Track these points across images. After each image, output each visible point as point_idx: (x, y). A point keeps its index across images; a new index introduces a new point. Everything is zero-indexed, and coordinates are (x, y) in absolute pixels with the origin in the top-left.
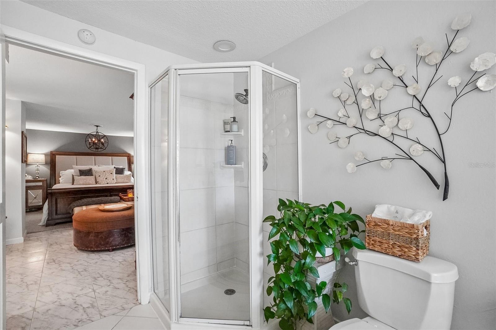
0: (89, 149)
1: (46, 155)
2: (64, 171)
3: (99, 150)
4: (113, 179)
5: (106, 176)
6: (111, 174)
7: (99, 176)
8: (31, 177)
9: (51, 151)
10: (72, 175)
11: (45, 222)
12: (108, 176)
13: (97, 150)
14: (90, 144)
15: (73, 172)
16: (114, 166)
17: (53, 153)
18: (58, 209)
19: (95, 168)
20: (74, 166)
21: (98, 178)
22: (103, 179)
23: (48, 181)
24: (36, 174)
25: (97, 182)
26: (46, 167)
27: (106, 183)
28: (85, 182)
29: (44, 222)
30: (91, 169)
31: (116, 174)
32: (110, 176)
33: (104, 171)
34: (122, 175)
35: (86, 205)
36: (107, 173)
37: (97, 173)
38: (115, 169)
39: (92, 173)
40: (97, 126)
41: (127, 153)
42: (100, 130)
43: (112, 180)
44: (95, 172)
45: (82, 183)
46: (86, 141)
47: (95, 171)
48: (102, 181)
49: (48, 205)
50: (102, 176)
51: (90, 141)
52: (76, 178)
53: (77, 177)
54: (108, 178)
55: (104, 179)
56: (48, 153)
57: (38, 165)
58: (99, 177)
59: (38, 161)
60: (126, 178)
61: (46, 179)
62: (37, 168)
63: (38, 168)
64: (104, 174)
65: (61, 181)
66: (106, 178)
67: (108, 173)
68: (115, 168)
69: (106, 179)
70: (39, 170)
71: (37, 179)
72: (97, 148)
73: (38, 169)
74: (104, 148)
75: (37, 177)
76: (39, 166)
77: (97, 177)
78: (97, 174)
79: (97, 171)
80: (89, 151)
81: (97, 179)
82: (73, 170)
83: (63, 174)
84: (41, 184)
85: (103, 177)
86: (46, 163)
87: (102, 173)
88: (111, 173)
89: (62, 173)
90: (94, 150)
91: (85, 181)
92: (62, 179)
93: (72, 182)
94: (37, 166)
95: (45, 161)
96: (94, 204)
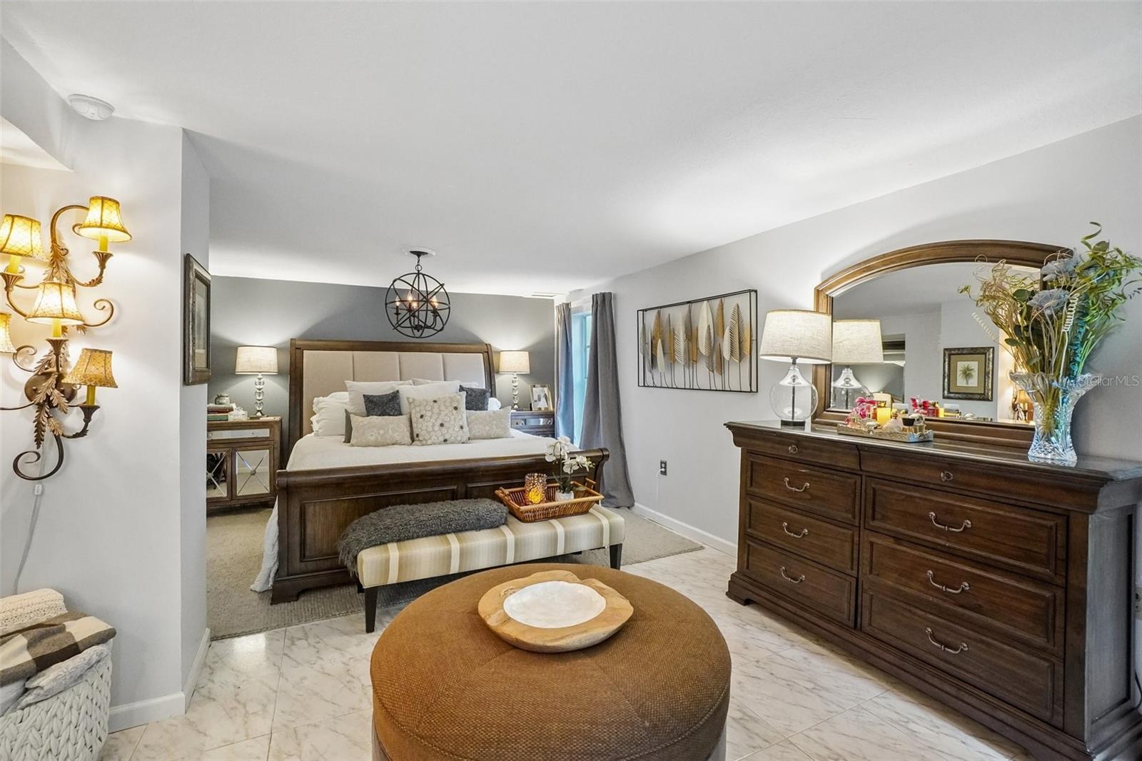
0: (395, 328)
1: (279, 349)
2: (323, 397)
3: (427, 332)
4: (462, 427)
5: (442, 417)
6: (454, 412)
7: (422, 417)
8: (244, 412)
9: (291, 339)
10: (346, 410)
11: (271, 583)
12: (446, 415)
13: (417, 334)
14: (397, 314)
15: (348, 400)
16: (457, 384)
17: (297, 342)
18: (309, 541)
19: (407, 390)
20: (349, 383)
21: (417, 422)
22: (433, 425)
23: (286, 425)
24: (256, 403)
25: (415, 436)
26: (280, 384)
27: (442, 439)
28: (382, 436)
29: (267, 581)
30: (398, 391)
31: (467, 409)
32: (452, 418)
33: (435, 401)
34: (483, 412)
35: (399, 541)
36: (443, 408)
37: (415, 407)
38: (464, 394)
39: (399, 404)
40: (419, 254)
41: (480, 342)
42: (426, 266)
43: (457, 428)
44: (410, 403)
45: (372, 438)
46: (386, 304)
47: (408, 399)
48: (429, 432)
49: (279, 524)
50: (431, 417)
51: (398, 304)
52: (354, 418)
53: (360, 419)
54: (446, 424)
55: (437, 428)
56: (285, 342)
57: (260, 379)
58: (421, 420)
59: (260, 368)
60: (495, 422)
61: (278, 419)
62: (258, 387)
63: (261, 387)
64: (436, 410)
65: (315, 427)
66: (441, 422)
67: (447, 407)
68: (462, 389)
69: (442, 425)
70: (263, 392)
71: (258, 418)
72: (417, 328)
73: (260, 389)
74: (438, 328)
75: (258, 411)
76: (262, 380)
77: (414, 420)
78: (413, 411)
79: (414, 400)
80: (395, 337)
81: (414, 425)
82: (347, 393)
83: (321, 405)
84: (265, 433)
85: (432, 420)
86: (280, 373)
87: (428, 408)
88: (456, 408)
89: (318, 403)
90: (409, 331)
91: (382, 432)
92: (318, 422)
93: (344, 433)
94: (257, 380)
95: (277, 366)
96: (423, 536)
